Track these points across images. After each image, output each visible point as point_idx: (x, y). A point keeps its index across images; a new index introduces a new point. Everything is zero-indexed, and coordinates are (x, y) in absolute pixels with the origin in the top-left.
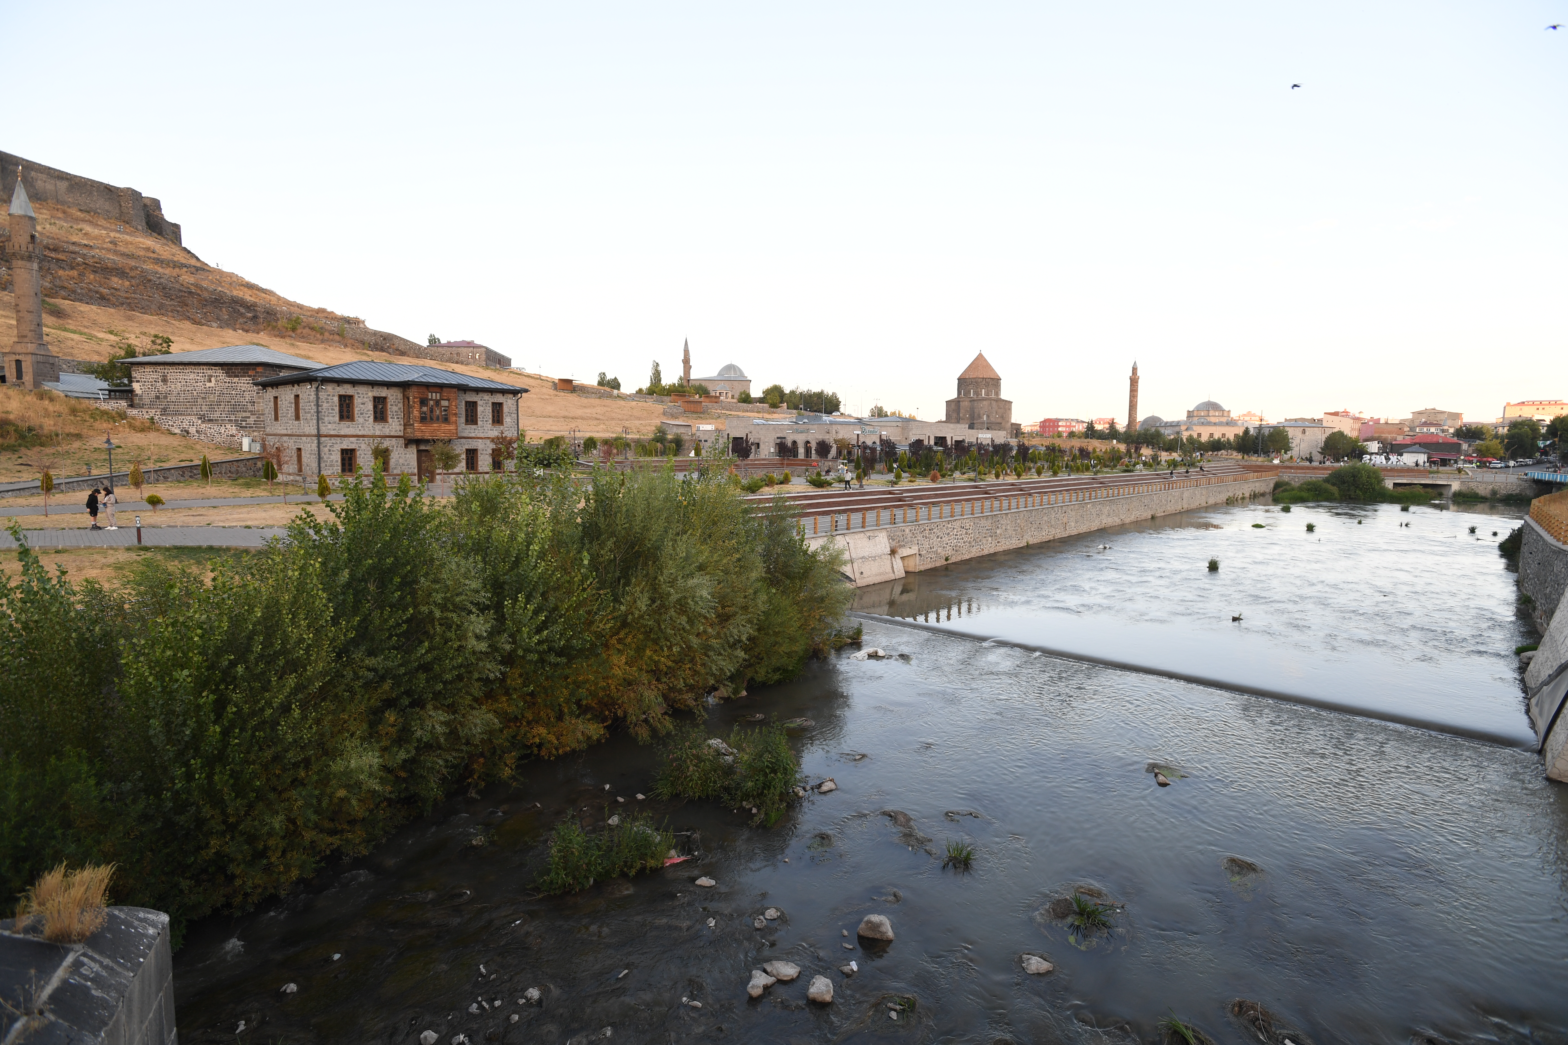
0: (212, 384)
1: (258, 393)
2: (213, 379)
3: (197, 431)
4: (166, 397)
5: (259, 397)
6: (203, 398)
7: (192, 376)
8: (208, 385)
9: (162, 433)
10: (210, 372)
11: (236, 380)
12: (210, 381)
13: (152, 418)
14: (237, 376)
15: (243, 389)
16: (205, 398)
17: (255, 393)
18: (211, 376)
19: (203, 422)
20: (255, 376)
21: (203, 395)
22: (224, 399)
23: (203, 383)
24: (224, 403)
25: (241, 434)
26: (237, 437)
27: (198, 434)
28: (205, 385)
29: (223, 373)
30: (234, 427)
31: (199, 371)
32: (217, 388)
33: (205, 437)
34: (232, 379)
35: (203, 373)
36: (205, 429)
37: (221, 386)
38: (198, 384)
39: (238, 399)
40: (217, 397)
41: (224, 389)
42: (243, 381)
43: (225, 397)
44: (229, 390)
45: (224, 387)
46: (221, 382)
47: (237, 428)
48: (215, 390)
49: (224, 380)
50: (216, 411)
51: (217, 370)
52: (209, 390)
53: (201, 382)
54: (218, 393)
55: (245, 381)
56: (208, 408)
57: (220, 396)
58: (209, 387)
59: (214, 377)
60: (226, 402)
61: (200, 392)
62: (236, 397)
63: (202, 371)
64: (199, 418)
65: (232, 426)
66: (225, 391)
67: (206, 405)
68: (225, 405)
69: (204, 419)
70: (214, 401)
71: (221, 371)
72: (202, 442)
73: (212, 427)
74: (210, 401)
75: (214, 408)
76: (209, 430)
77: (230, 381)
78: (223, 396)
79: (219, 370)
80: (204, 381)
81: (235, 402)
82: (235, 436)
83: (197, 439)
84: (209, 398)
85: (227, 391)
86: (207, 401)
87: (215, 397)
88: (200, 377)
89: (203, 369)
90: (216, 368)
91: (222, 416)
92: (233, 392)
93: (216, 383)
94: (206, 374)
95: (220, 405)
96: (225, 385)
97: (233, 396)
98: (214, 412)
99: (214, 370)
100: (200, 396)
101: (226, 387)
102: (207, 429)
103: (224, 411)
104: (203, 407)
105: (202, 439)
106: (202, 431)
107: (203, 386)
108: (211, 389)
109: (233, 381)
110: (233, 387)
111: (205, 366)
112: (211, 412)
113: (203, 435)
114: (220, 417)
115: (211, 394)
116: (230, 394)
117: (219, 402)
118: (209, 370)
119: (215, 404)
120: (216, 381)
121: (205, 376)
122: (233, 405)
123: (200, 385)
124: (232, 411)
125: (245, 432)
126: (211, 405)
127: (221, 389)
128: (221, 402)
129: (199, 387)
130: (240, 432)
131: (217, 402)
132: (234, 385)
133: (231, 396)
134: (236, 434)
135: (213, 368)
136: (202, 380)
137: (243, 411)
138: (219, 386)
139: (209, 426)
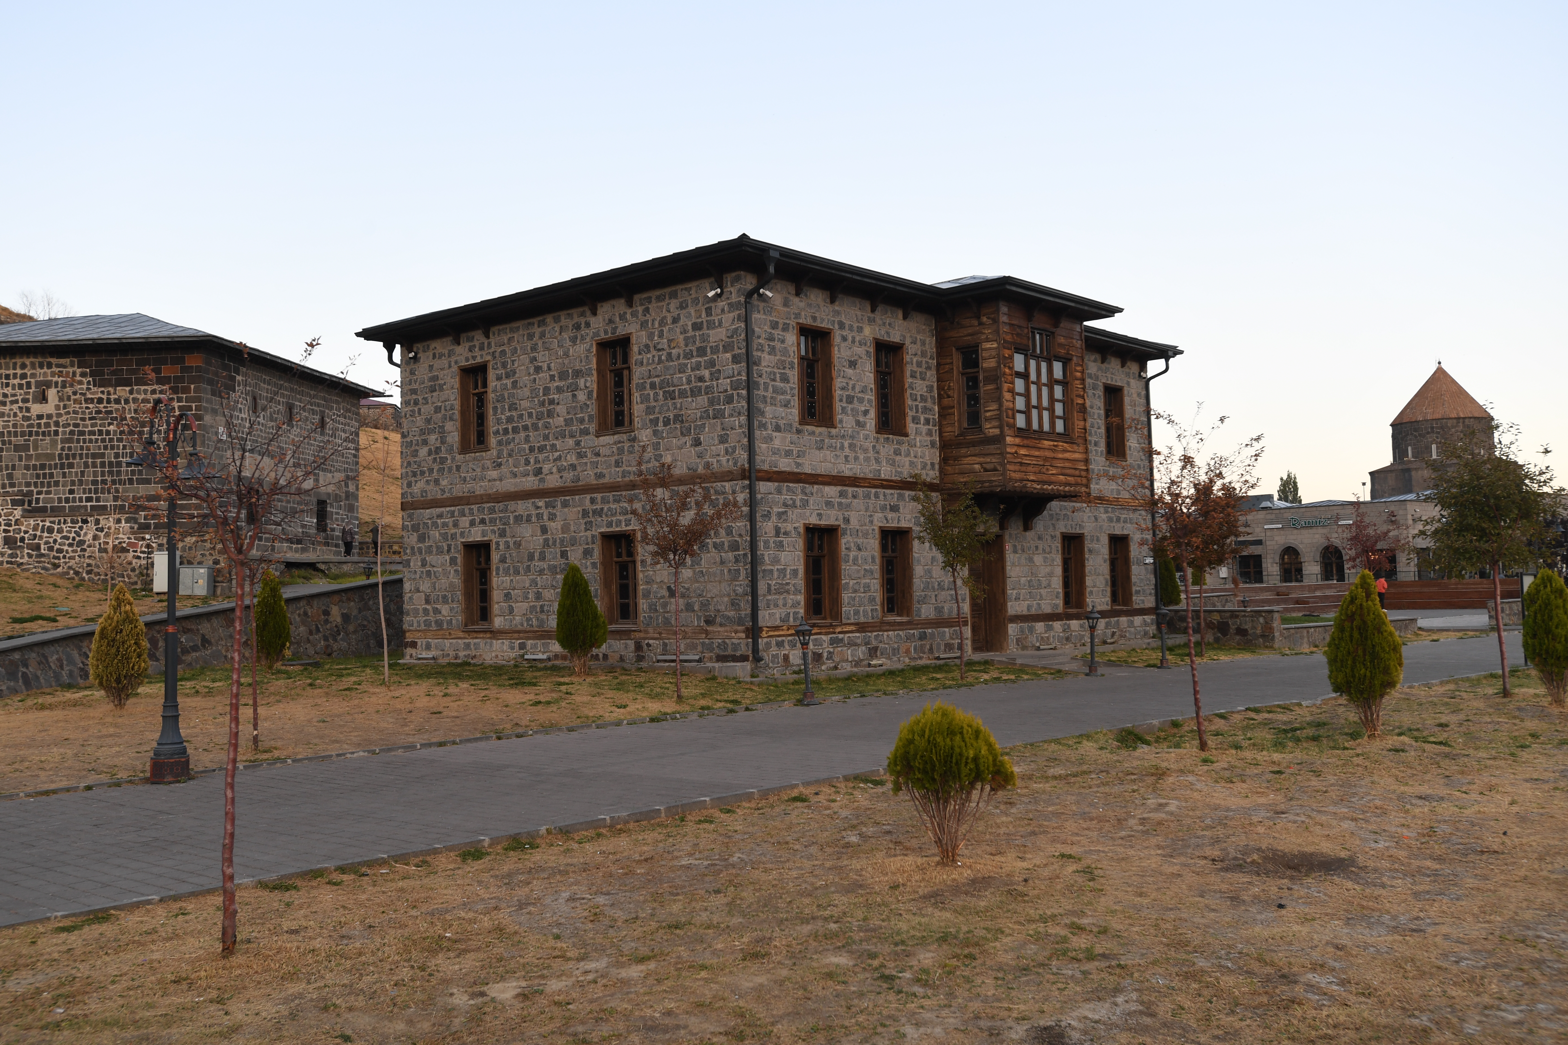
0: (49, 408)
2: (52, 394)
3: (7, 542)
6: (17, 448)
8: (36, 409)
10: (42, 374)
11: (123, 391)
12: (44, 399)
14: (127, 383)
16: (25, 448)
18: (48, 384)
19: (28, 514)
20: (178, 379)
21: (20, 440)
22: (82, 448)
23: (21, 404)
24: (81, 458)
25: (145, 543)
26: (132, 554)
27: (10, 548)
28: (28, 410)
29: (83, 375)
30: (123, 524)
31: (11, 372)
32: (64, 417)
33: (30, 556)
34: (111, 389)
35: (23, 376)
36: (31, 532)
37: (75, 412)
38: (7, 408)
39: (124, 447)
40: (62, 442)
41: (83, 419)
42: (143, 396)
43: (84, 441)
44: (99, 422)
45: (83, 413)
46: (75, 401)
47: (132, 528)
48: (57, 424)
49: (84, 394)
50: (57, 484)
51: (65, 367)
52: (39, 425)
53: (16, 402)
54: (64, 433)
55: (149, 396)
56: (32, 475)
57: (69, 441)
58: (40, 417)
59: (56, 387)
60: (87, 457)
61: (9, 432)
62: (120, 440)
63: (19, 371)
64: (15, 503)
65: (119, 521)
66: (86, 426)
67: (27, 468)
68: (86, 465)
69: (26, 507)
70: (51, 456)
71: (78, 371)
72: (23, 570)
73: (56, 527)
74: (38, 457)
75: (51, 475)
76: (46, 534)
77: (105, 397)
78: (78, 441)
79: (72, 366)
80: (25, 401)
81: (117, 455)
82: (128, 551)
83: (8, 562)
84: (36, 448)
85: (93, 425)
86: (29, 458)
87: (54, 443)
88: (14, 389)
89: (23, 366)
90: (62, 361)
91: (74, 498)
92: (112, 428)
93: (62, 404)
94: (33, 380)
95: (71, 466)
96: (87, 408)
97: (111, 440)
98: (49, 486)
99: (58, 366)
100: (10, 442)
101: (91, 413)
102: (38, 533)
103: (81, 482)
104: (18, 474)
105: (22, 564)
106: (22, 539)
107: (20, 415)
108: (43, 421)
109: (113, 397)
110: (111, 412)
111: (28, 357)
112: (43, 486)
113: (26, 551)
114: (67, 500)
115: (44, 434)
116: (100, 432)
117: (68, 459)
118: (41, 367)
119: (56, 464)
120: (61, 399)
121: (29, 385)
122: (111, 464)
123: (11, 410)
124: (104, 482)
125: (158, 538)
126: (43, 467)
127: (76, 419)
128: (74, 458)
129: (9, 416)
130: (143, 539)
131: (60, 458)
132: (117, 406)
133: (103, 440)
134: (129, 544)
135: (54, 361)
136: (20, 398)
137: (140, 481)
138: (68, 413)
139: (48, 524)
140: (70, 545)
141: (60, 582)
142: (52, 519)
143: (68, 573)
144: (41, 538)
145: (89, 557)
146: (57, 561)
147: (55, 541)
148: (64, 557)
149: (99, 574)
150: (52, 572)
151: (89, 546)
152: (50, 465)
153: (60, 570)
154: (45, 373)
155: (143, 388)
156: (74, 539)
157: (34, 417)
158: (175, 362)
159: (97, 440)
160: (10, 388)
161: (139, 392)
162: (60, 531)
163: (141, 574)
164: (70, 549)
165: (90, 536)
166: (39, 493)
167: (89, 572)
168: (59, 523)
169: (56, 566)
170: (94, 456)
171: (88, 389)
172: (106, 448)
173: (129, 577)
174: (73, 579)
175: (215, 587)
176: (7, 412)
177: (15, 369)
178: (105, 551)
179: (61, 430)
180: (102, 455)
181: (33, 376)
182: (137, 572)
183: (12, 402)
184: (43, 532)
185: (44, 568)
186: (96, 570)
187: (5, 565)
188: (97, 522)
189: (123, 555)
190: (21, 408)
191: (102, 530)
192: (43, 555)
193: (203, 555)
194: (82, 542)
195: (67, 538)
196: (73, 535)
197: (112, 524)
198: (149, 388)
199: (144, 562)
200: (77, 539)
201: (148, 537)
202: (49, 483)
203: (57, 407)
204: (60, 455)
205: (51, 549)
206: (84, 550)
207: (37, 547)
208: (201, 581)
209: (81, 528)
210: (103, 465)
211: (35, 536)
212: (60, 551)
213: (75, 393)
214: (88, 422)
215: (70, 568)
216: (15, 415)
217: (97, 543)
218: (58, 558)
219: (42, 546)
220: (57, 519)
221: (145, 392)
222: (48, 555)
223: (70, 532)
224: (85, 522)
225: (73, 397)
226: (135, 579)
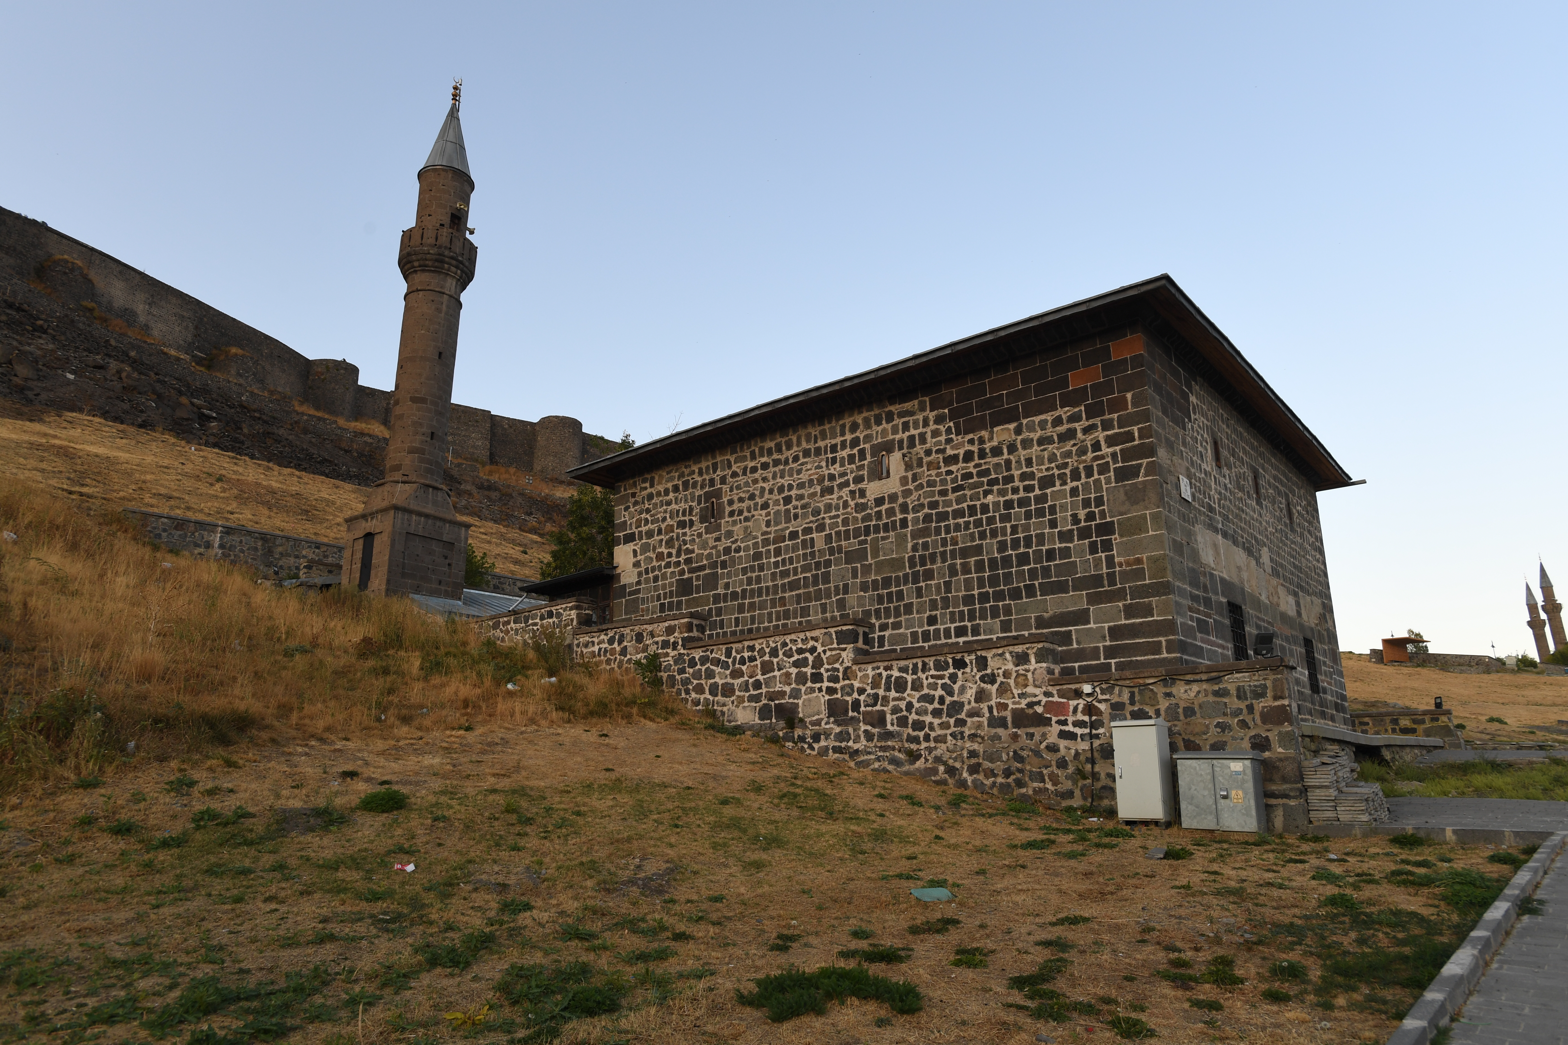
0: (891, 485)
1: (1122, 475)
2: (895, 461)
3: (836, 710)
4: (711, 581)
5: (1135, 497)
6: (851, 557)
7: (810, 469)
8: (874, 489)
9: (683, 725)
10: (880, 433)
11: (1003, 433)
12: (884, 472)
13: (653, 664)
14: (1011, 416)
15: (1040, 471)
16: (861, 555)
17: (1107, 482)
18: (888, 447)
19: (863, 657)
20: (1100, 390)
21: (852, 544)
22: (944, 542)
23: (852, 487)
24: (944, 560)
25: (1081, 703)
26: (1056, 729)
27: (837, 723)
28: (862, 493)
29: (939, 420)
30: (1033, 664)
31: (839, 440)
32: (915, 496)
33: (869, 736)
34: (984, 433)
35: (855, 442)
36: (869, 691)
37: (931, 484)
38: (835, 496)
39: (1014, 529)
40: (913, 538)
41: (943, 493)
42: (1039, 433)
43: (948, 530)
44: (968, 493)
45: (943, 482)
46: (929, 464)
47: (1050, 672)
48: (904, 508)
49: (943, 451)
50: (908, 608)
51: (912, 414)
52: (879, 515)
53: (846, 484)
54: (916, 521)
55: (1049, 431)
56: (871, 598)
57: (925, 532)
58: (879, 501)
59: (901, 448)
60: (953, 557)
61: (838, 533)
62: (1005, 518)
63: (849, 437)
64: (843, 638)
65: (1021, 659)
66: (948, 504)
67: (864, 587)
68: (953, 571)
69: (860, 644)
70: (898, 564)
71: (932, 415)
72: (859, 764)
73: (910, 678)
74: (880, 565)
75: (900, 595)
76: (893, 694)
77: (975, 448)
78: (938, 531)
79: (922, 409)
80: (859, 480)
81: (1002, 547)
82: (1047, 722)
83: (836, 750)
84: (875, 554)
85: (959, 501)
86: (867, 569)
87: (902, 539)
88: (842, 465)
89: (854, 427)
90: (907, 406)
91: (937, 631)
92: (990, 498)
93: (910, 475)
94: (867, 446)
95: (929, 575)
96: (949, 473)
97: (991, 520)
98: (898, 614)
99: (901, 415)
100: (840, 548)
101: (954, 480)
102: (881, 692)
103: (946, 602)
104: (852, 598)
105: (857, 752)
106: (856, 705)
107: (852, 503)
108: (884, 508)
109: (988, 446)
110: (986, 472)
111: (860, 412)
112: (888, 616)
113: (863, 727)
114: (926, 636)
115: (886, 528)
116: (972, 510)
117: (923, 564)
118: (878, 423)
119: (906, 576)
120: (908, 467)
121: (862, 452)
122: (993, 563)
123: (840, 498)
124: (984, 598)
125: (1110, 690)
126: (887, 582)
127: (932, 494)
128: (933, 561)
129: (837, 509)
130: (1078, 694)
131: (912, 565)
132: (996, 460)
133: (978, 523)
134: (1049, 706)
135: (894, 408)
136: (851, 477)
137: (1048, 589)
138: (921, 487)
139: (896, 673)
140: (936, 713)
141: (921, 791)
142: (902, 663)
143: (935, 771)
144: (885, 699)
145: (973, 737)
146: (914, 747)
147: (910, 706)
148: (927, 738)
149: (992, 773)
150: (906, 768)
151: (971, 714)
152: (897, 577)
153: (920, 764)
154: (884, 431)
155: (1037, 419)
156: (942, 700)
157: (871, 503)
158: (1089, 361)
159: (967, 524)
160: (837, 465)
161: (1031, 428)
162: (917, 686)
163: (1080, 773)
164: (936, 721)
165: (970, 693)
166: (883, 627)
167: (974, 769)
168: (915, 672)
169: (914, 756)
170: (965, 553)
171: (949, 441)
172: (983, 535)
173: (1055, 781)
174: (944, 782)
175: (1268, 807)
176: (834, 502)
177: (843, 434)
178: (1002, 723)
179: (910, 517)
180: (978, 550)
181: (868, 438)
182: (1071, 769)
183: (841, 486)
184: (888, 689)
185: (894, 761)
186: (987, 764)
187: (832, 756)
188: (982, 663)
189: (1037, 731)
190: (852, 492)
191: (992, 679)
192: (889, 735)
193: (1223, 727)
194: (956, 707)
195: (929, 699)
196: (940, 692)
197: (1010, 666)
198: (1049, 417)
199: (1084, 746)
200: (948, 699)
201: (1087, 688)
202: (897, 609)
203: (904, 481)
204: (912, 559)
205: (902, 722)
206: (961, 723)
207: (880, 720)
208: (1237, 794)
209: (953, 678)
210: (980, 567)
211: (876, 696)
212: (918, 725)
213: (928, 453)
214: (952, 496)
215: (938, 760)
216: (846, 505)
217: (984, 706)
218: (916, 740)
219: (889, 718)
220: (910, 663)
221: (1043, 425)
222: (899, 734)
223: (933, 687)
224: (960, 664)
225: (926, 460)
226: (1068, 785)
